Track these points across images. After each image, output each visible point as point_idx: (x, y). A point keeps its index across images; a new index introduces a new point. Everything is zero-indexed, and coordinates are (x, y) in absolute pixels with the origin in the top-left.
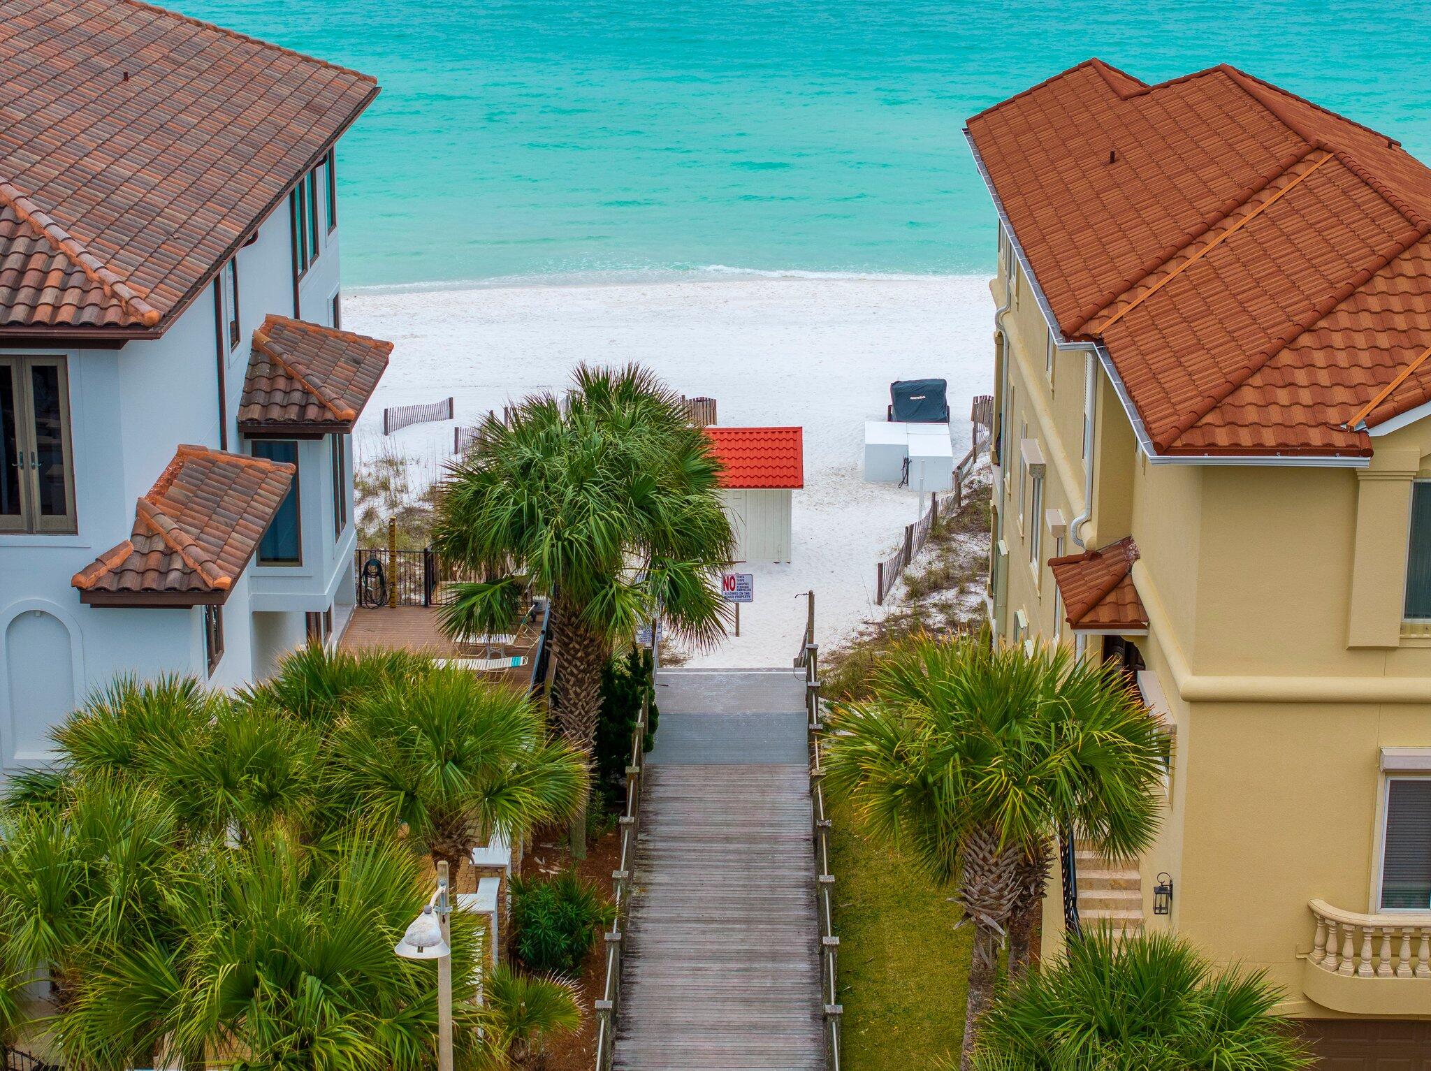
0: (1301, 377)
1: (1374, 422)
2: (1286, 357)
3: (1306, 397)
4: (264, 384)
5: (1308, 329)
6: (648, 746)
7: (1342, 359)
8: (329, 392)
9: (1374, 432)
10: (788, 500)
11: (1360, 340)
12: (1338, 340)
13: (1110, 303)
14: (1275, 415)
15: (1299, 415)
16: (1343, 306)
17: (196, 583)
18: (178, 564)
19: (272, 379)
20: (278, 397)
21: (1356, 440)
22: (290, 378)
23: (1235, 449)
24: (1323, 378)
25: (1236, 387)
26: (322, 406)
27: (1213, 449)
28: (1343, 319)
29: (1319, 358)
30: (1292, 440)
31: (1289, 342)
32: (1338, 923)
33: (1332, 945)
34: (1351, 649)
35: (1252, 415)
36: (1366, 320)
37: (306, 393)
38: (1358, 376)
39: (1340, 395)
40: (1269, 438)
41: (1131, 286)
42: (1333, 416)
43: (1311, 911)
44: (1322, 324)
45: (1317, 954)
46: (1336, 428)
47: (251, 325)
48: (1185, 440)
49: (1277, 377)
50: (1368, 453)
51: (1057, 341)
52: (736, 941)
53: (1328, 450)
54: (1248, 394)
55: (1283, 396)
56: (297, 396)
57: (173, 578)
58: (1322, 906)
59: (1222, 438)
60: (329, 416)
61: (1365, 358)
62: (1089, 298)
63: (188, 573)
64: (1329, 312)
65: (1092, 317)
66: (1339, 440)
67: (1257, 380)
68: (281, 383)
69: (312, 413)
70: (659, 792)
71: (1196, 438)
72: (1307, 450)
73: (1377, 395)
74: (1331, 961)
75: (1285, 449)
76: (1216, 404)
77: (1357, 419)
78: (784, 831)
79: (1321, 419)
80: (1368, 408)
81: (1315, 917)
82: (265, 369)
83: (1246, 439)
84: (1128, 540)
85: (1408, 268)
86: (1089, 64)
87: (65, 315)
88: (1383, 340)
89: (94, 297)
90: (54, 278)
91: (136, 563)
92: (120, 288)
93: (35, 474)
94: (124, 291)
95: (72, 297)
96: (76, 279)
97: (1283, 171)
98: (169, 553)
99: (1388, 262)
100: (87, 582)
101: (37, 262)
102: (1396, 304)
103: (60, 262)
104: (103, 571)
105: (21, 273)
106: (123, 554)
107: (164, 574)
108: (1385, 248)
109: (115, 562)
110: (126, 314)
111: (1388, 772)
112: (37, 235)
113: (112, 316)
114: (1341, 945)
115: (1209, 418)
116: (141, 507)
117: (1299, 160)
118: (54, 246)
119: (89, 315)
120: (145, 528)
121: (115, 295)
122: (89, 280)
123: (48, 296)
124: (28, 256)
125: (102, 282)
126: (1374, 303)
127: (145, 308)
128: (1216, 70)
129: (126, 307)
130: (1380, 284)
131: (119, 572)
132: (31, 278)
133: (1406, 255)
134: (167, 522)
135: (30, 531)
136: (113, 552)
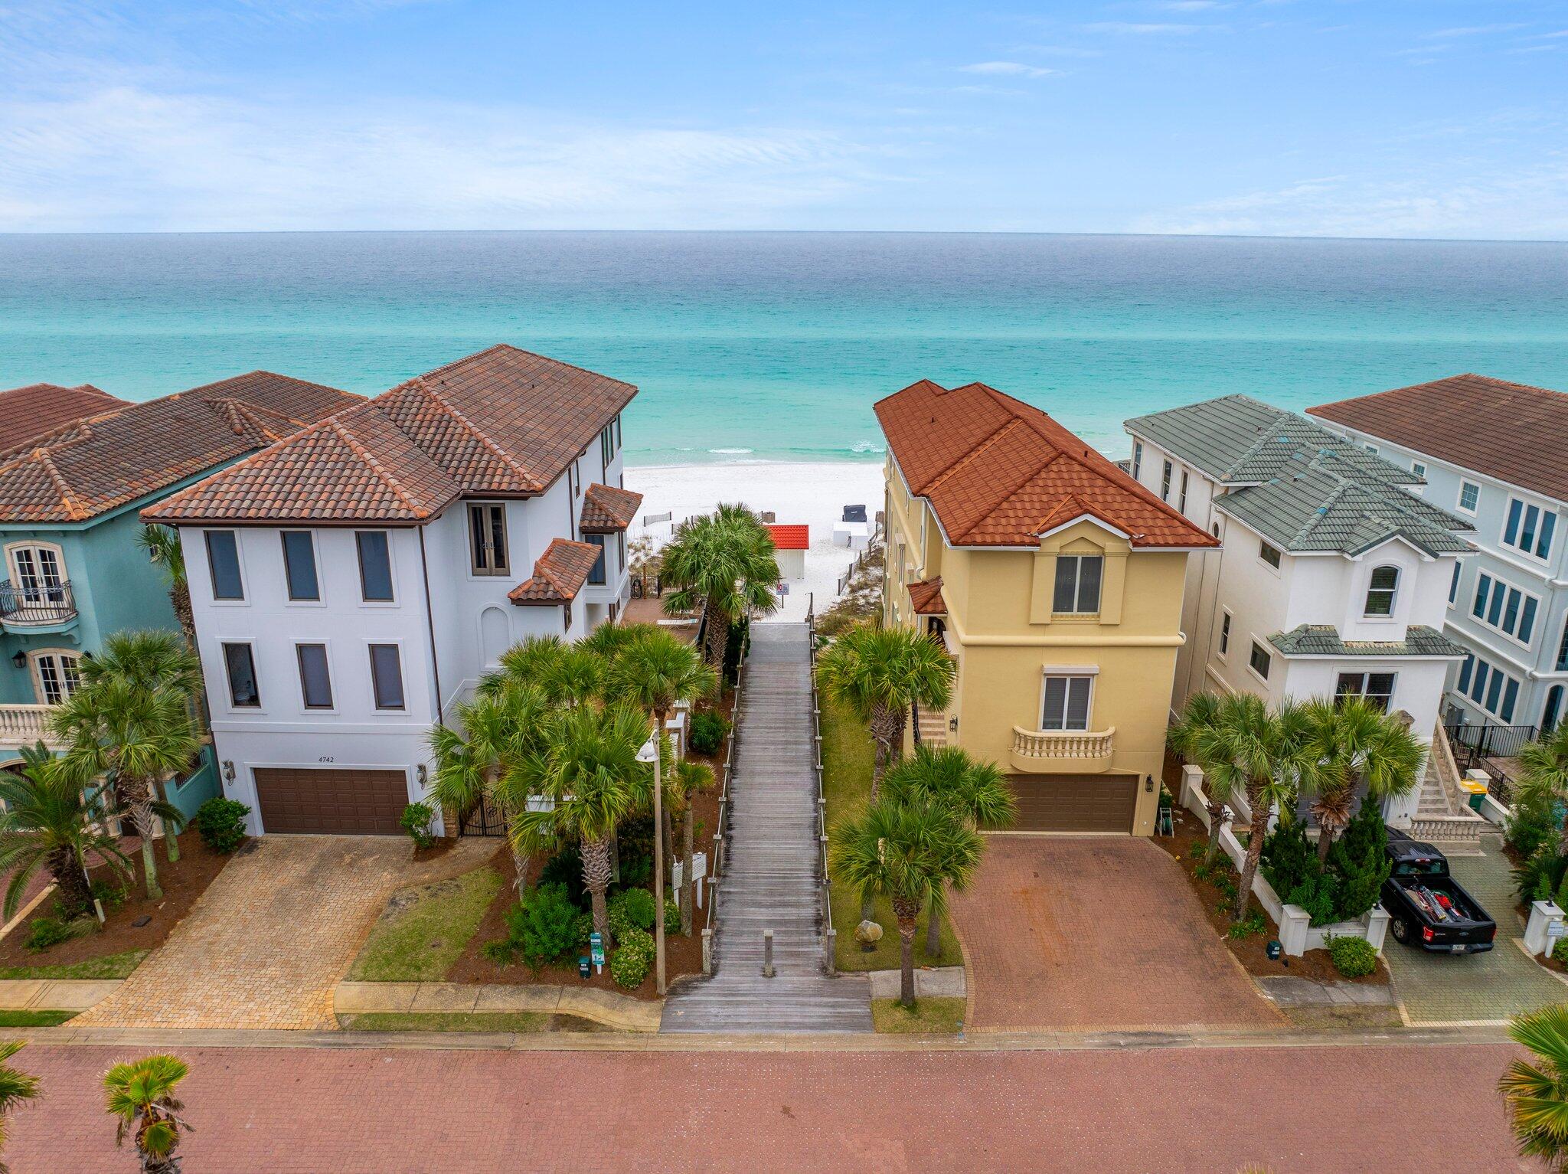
0: (1011, 513)
1: (1041, 532)
2: (1005, 505)
3: (1013, 522)
4: (590, 512)
5: (1014, 493)
6: (746, 655)
7: (1028, 506)
8: (616, 515)
9: (1041, 537)
10: (803, 555)
11: (1035, 498)
12: (1026, 498)
13: (932, 481)
14: (1000, 529)
15: (1010, 529)
16: (1028, 484)
17: (559, 596)
18: (552, 589)
19: (593, 510)
21: (1033, 540)
22: (600, 509)
23: (984, 544)
24: (1020, 514)
25: (985, 518)
26: (614, 521)
27: (975, 543)
28: (1028, 489)
29: (1018, 505)
30: (1007, 539)
31: (1006, 499)
32: (1025, 735)
33: (1022, 745)
34: (1031, 624)
35: (991, 529)
36: (1038, 490)
37: (607, 516)
38: (1035, 513)
39: (1027, 521)
40: (998, 539)
41: (941, 474)
42: (1024, 530)
43: (1014, 730)
44: (1020, 491)
45: (1016, 748)
46: (1025, 535)
47: (585, 488)
48: (963, 539)
49: (1001, 513)
50: (1039, 545)
51: (910, 496)
53: (1023, 544)
54: (989, 521)
55: (1003, 521)
56: (603, 517)
57: (550, 594)
58: (1019, 729)
59: (979, 539)
60: (616, 525)
61: (1037, 505)
62: (924, 479)
63: (556, 592)
64: (1022, 486)
65: (925, 487)
66: (1027, 540)
67: (993, 515)
68: (597, 512)
69: (609, 524)
70: (750, 674)
71: (968, 539)
72: (1014, 544)
73: (1042, 521)
74: (1022, 751)
75: (1005, 544)
76: (976, 525)
77: (1034, 531)
78: (800, 690)
79: (1019, 530)
80: (1039, 526)
81: (1015, 733)
82: (590, 506)
83: (989, 539)
84: (939, 577)
85: (1055, 468)
86: (923, 381)
87: (504, 487)
88: (1045, 498)
89: (516, 479)
90: (499, 471)
91: (534, 588)
92: (526, 475)
93: (493, 552)
94: (528, 477)
95: (507, 479)
96: (509, 472)
97: (1002, 427)
98: (548, 584)
99: (1046, 465)
100: (514, 596)
101: (492, 464)
102: (1050, 483)
103: (502, 464)
104: (520, 591)
105: (486, 469)
106: (529, 584)
107: (546, 592)
108: (1045, 460)
109: (525, 588)
110: (529, 486)
111: (1045, 675)
112: (493, 453)
113: (523, 487)
114: (1026, 744)
115: (973, 531)
116: (536, 564)
117: (1009, 422)
118: (500, 458)
119: (513, 487)
120: (538, 573)
121: (524, 478)
122: (514, 472)
123: (497, 479)
124: (489, 462)
125: (519, 473)
126: (1041, 483)
127: (537, 484)
128: (975, 384)
129: (529, 484)
130: (1043, 474)
131: (527, 592)
132: (490, 471)
133: (1054, 463)
134: (547, 571)
135: (491, 575)
136: (525, 584)
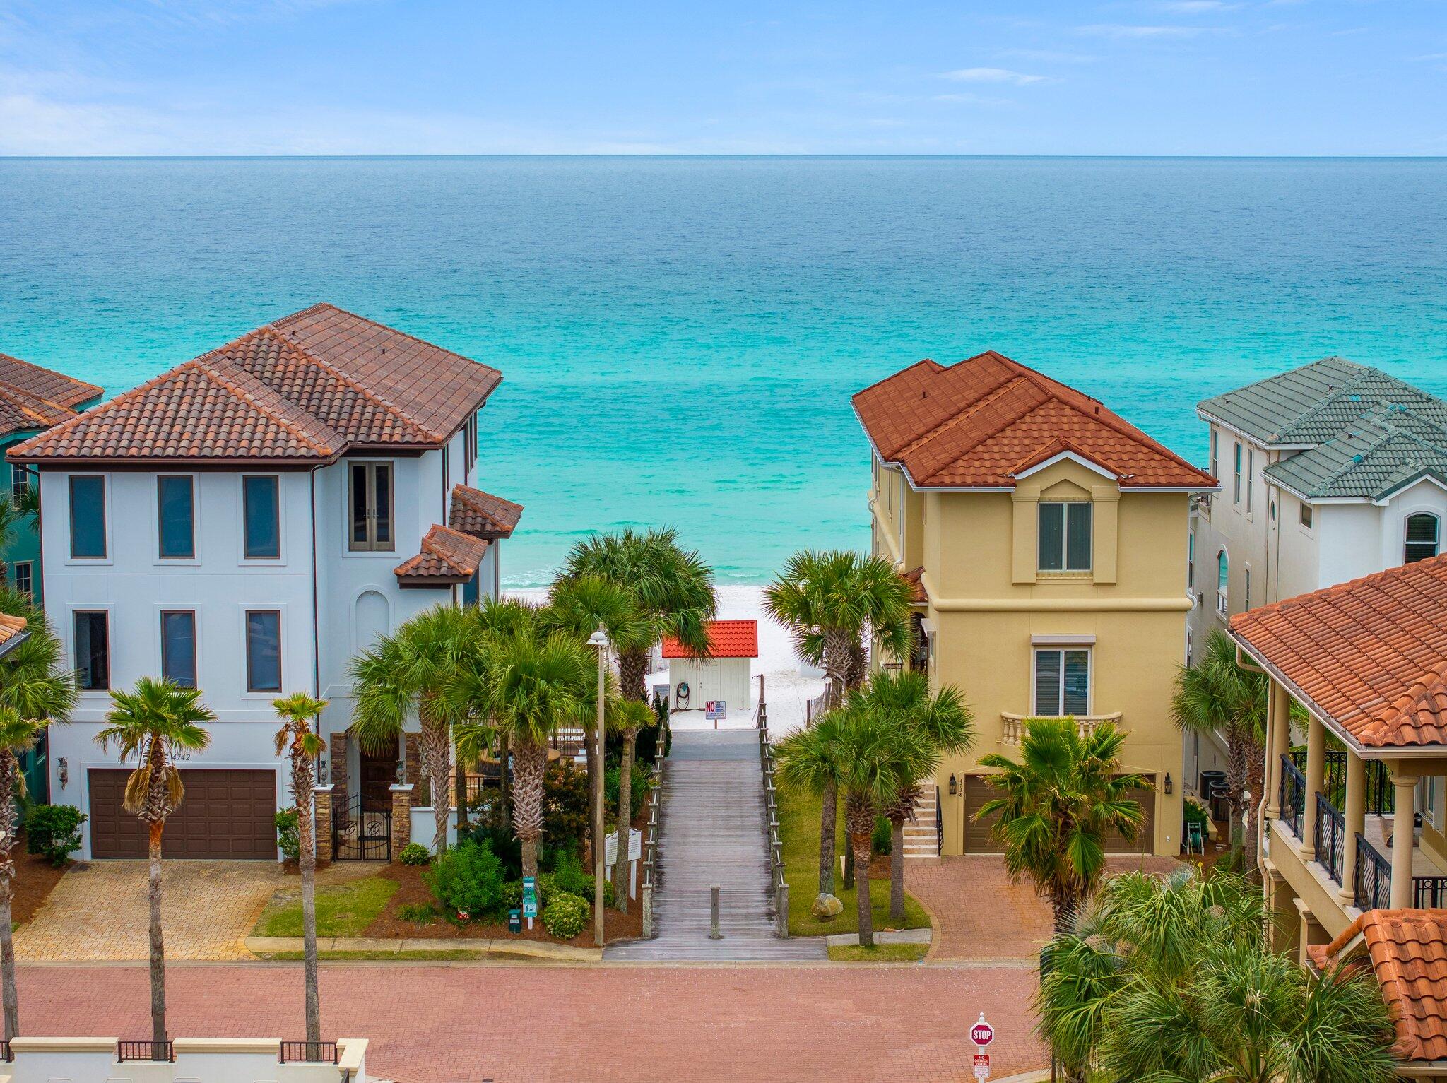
0: (986, 456)
1: (1017, 473)
2: (980, 448)
3: (988, 464)
4: (461, 514)
5: (991, 437)
6: (666, 753)
7: (1006, 449)
9: (1018, 477)
10: (748, 665)
11: (1016, 441)
12: (1005, 441)
13: (908, 445)
14: (972, 471)
15: (983, 471)
16: (1009, 428)
17: (455, 572)
18: (445, 565)
19: (465, 512)
20: (469, 520)
21: (1009, 480)
22: (475, 511)
23: (953, 484)
24: (997, 456)
25: (955, 460)
26: (494, 525)
27: (942, 484)
28: (1008, 433)
29: (996, 449)
30: (979, 480)
31: (982, 442)
32: (1014, 720)
33: (1011, 733)
34: (1014, 584)
35: (962, 471)
36: (1019, 433)
37: (484, 518)
38: (1013, 455)
39: (1004, 463)
40: (969, 480)
41: (919, 437)
42: (999, 471)
43: (1002, 717)
44: (998, 435)
46: (1000, 476)
47: (452, 486)
48: (930, 480)
49: (975, 456)
50: (1014, 485)
51: (882, 463)
52: (721, 812)
53: (996, 484)
54: (960, 463)
55: (977, 464)
56: (479, 520)
57: (444, 570)
58: (1007, 714)
59: (947, 480)
60: (498, 529)
61: (1017, 449)
63: (450, 568)
64: (1002, 430)
65: (898, 451)
66: (1001, 480)
67: (966, 457)
68: (470, 513)
69: (488, 527)
71: (935, 480)
72: (986, 484)
73: (1020, 463)
74: (1012, 740)
75: (975, 484)
76: (945, 467)
77: (1010, 471)
79: (993, 472)
80: (1015, 467)
81: (1005, 720)
82: (461, 507)
83: (958, 480)
84: (922, 567)
85: (1042, 413)
86: (924, 362)
87: (396, 438)
88: (1027, 441)
89: (409, 430)
90: (388, 423)
91: (424, 564)
92: (421, 427)
93: (375, 521)
94: (424, 428)
95: (398, 430)
96: (399, 423)
97: (1001, 386)
98: (440, 560)
99: (1032, 410)
100: (402, 572)
101: (379, 416)
102: (1034, 427)
103: (390, 416)
104: (408, 567)
105: (372, 421)
106: (418, 560)
107: (439, 569)
108: (1033, 403)
109: (414, 563)
110: (426, 438)
111: (1035, 645)
112: (377, 405)
113: (419, 438)
114: (1015, 732)
115: (941, 472)
116: (424, 542)
117: (1009, 381)
118: (386, 410)
119: (408, 438)
120: (426, 549)
121: (419, 429)
122: (406, 424)
123: (387, 430)
124: (374, 414)
125: (412, 424)
126: (1024, 427)
127: (435, 434)
128: (987, 353)
129: (426, 435)
130: (1028, 419)
131: (417, 568)
132: (377, 423)
133: (1042, 407)
134: (437, 547)
135: (371, 550)
136: (413, 559)
